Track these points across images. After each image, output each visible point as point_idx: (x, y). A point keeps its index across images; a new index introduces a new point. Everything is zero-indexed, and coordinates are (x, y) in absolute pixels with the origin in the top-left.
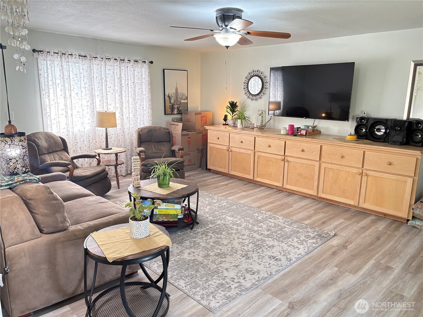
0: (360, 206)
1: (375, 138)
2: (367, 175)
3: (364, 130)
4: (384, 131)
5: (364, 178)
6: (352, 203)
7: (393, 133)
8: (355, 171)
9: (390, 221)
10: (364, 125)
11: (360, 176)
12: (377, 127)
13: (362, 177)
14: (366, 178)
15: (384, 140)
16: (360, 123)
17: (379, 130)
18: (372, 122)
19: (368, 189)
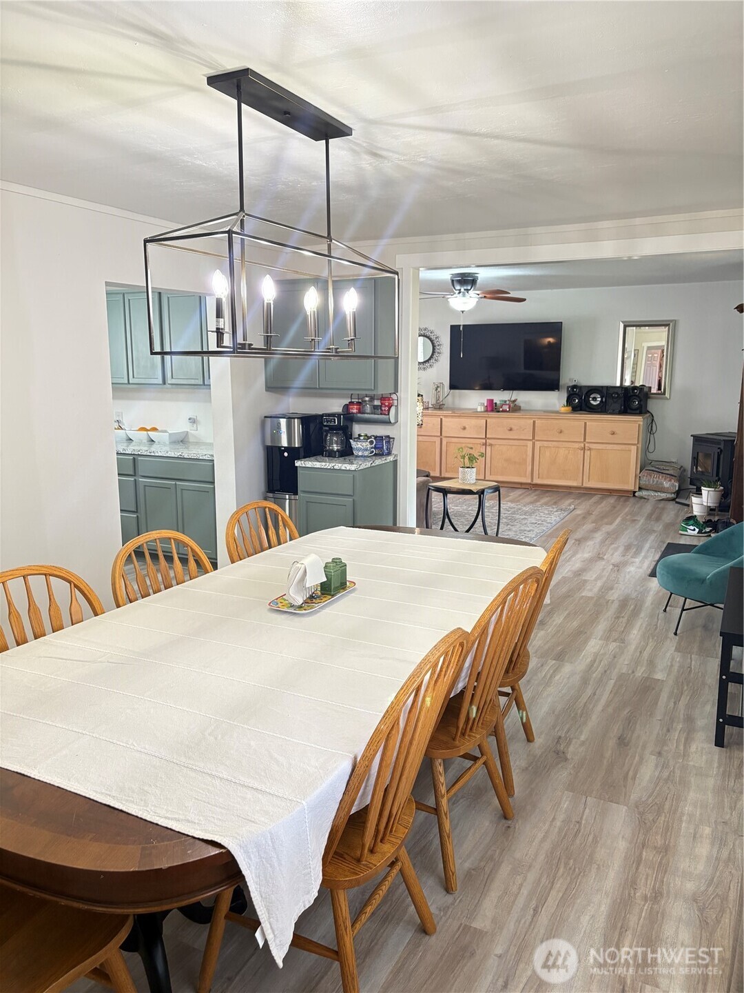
0: (584, 485)
1: (590, 408)
2: (590, 449)
3: (577, 401)
4: (599, 399)
5: (587, 453)
6: (574, 484)
7: (610, 401)
8: (577, 446)
9: (616, 497)
10: (576, 394)
11: (582, 451)
12: (591, 396)
13: (584, 452)
14: (589, 452)
15: (602, 409)
16: (572, 392)
17: (595, 399)
18: (587, 390)
19: (591, 465)
